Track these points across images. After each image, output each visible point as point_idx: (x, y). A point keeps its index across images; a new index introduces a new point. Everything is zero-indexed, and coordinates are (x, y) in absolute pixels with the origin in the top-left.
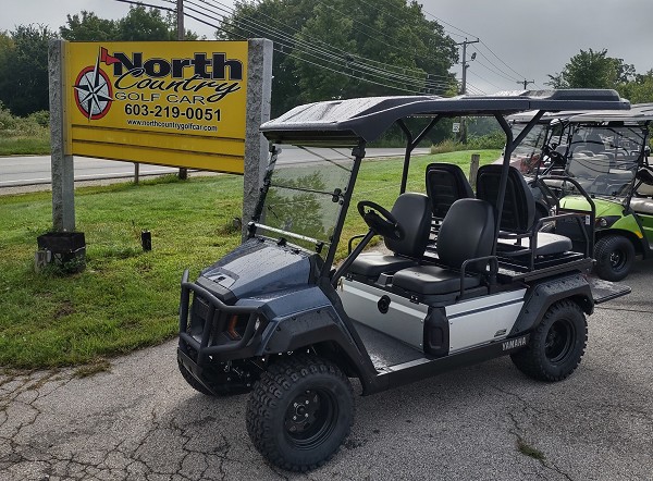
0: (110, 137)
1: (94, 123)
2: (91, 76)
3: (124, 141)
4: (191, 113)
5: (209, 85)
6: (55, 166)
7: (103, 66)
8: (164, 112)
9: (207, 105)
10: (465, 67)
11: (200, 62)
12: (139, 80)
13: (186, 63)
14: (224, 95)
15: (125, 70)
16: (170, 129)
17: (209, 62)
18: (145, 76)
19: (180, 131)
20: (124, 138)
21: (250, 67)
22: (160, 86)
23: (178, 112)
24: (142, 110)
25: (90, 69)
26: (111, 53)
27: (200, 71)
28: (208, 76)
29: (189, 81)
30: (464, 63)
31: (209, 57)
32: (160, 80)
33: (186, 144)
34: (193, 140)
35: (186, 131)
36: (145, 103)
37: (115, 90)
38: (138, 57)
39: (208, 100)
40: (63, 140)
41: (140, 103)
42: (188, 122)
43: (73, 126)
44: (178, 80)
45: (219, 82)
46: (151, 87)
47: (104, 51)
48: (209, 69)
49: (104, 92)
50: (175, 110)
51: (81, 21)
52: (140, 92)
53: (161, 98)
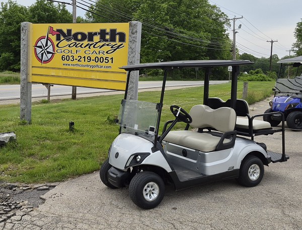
0: (53, 72)
1: (44, 65)
2: (44, 41)
3: (60, 74)
4: (97, 60)
5: (108, 45)
6: (23, 88)
7: (50, 36)
8: (82, 59)
9: (106, 55)
10: (235, 33)
11: (103, 33)
12: (70, 43)
13: (95, 34)
14: (115, 50)
15: (62, 38)
16: (86, 68)
17: (108, 34)
18: (73, 41)
19: (91, 69)
20: (60, 73)
21: (130, 36)
22: (81, 46)
23: (90, 59)
24: (71, 58)
25: (43, 38)
26: (55, 29)
27: (103, 38)
28: (107, 41)
29: (97, 43)
30: (234, 30)
31: (108, 31)
32: (81, 43)
33: (94, 76)
34: (98, 73)
35: (94, 69)
36: (72, 55)
37: (56, 48)
38: (69, 31)
39: (107, 52)
40: (27, 75)
41: (70, 54)
42: (95, 64)
43: (32, 67)
44: (91, 43)
45: (113, 43)
46: (76, 47)
47: (51, 28)
48: (108, 37)
49: (50, 49)
50: (89, 58)
51: (8, 8)
52: (70, 49)
53: (82, 52)
